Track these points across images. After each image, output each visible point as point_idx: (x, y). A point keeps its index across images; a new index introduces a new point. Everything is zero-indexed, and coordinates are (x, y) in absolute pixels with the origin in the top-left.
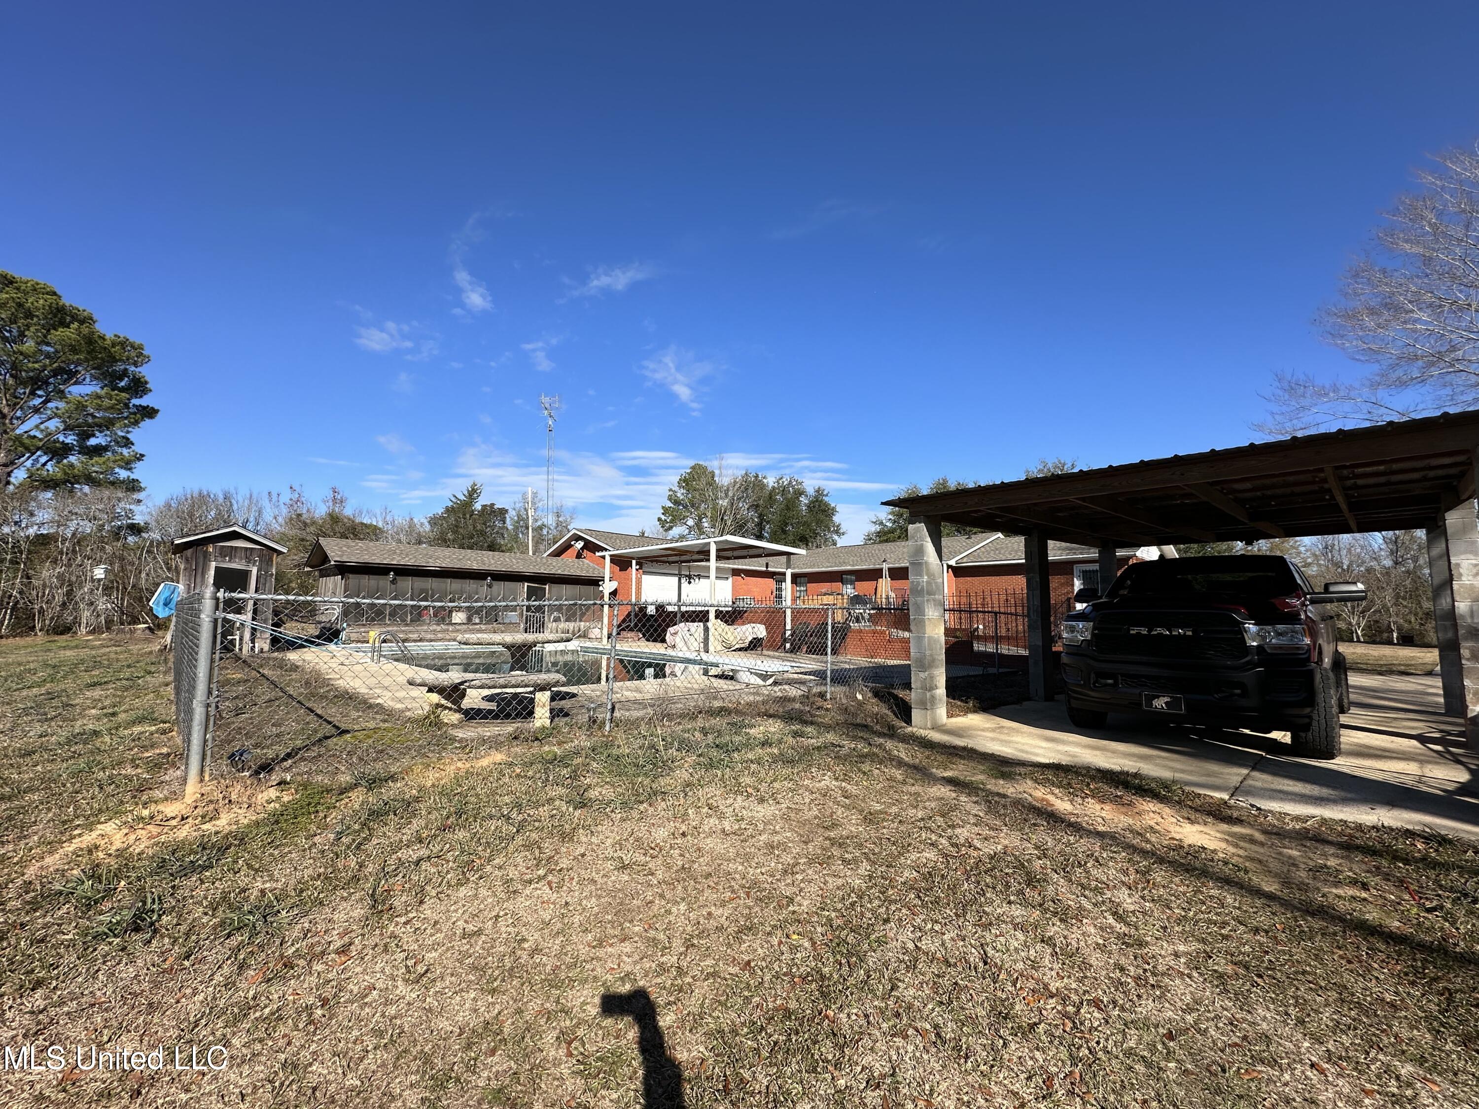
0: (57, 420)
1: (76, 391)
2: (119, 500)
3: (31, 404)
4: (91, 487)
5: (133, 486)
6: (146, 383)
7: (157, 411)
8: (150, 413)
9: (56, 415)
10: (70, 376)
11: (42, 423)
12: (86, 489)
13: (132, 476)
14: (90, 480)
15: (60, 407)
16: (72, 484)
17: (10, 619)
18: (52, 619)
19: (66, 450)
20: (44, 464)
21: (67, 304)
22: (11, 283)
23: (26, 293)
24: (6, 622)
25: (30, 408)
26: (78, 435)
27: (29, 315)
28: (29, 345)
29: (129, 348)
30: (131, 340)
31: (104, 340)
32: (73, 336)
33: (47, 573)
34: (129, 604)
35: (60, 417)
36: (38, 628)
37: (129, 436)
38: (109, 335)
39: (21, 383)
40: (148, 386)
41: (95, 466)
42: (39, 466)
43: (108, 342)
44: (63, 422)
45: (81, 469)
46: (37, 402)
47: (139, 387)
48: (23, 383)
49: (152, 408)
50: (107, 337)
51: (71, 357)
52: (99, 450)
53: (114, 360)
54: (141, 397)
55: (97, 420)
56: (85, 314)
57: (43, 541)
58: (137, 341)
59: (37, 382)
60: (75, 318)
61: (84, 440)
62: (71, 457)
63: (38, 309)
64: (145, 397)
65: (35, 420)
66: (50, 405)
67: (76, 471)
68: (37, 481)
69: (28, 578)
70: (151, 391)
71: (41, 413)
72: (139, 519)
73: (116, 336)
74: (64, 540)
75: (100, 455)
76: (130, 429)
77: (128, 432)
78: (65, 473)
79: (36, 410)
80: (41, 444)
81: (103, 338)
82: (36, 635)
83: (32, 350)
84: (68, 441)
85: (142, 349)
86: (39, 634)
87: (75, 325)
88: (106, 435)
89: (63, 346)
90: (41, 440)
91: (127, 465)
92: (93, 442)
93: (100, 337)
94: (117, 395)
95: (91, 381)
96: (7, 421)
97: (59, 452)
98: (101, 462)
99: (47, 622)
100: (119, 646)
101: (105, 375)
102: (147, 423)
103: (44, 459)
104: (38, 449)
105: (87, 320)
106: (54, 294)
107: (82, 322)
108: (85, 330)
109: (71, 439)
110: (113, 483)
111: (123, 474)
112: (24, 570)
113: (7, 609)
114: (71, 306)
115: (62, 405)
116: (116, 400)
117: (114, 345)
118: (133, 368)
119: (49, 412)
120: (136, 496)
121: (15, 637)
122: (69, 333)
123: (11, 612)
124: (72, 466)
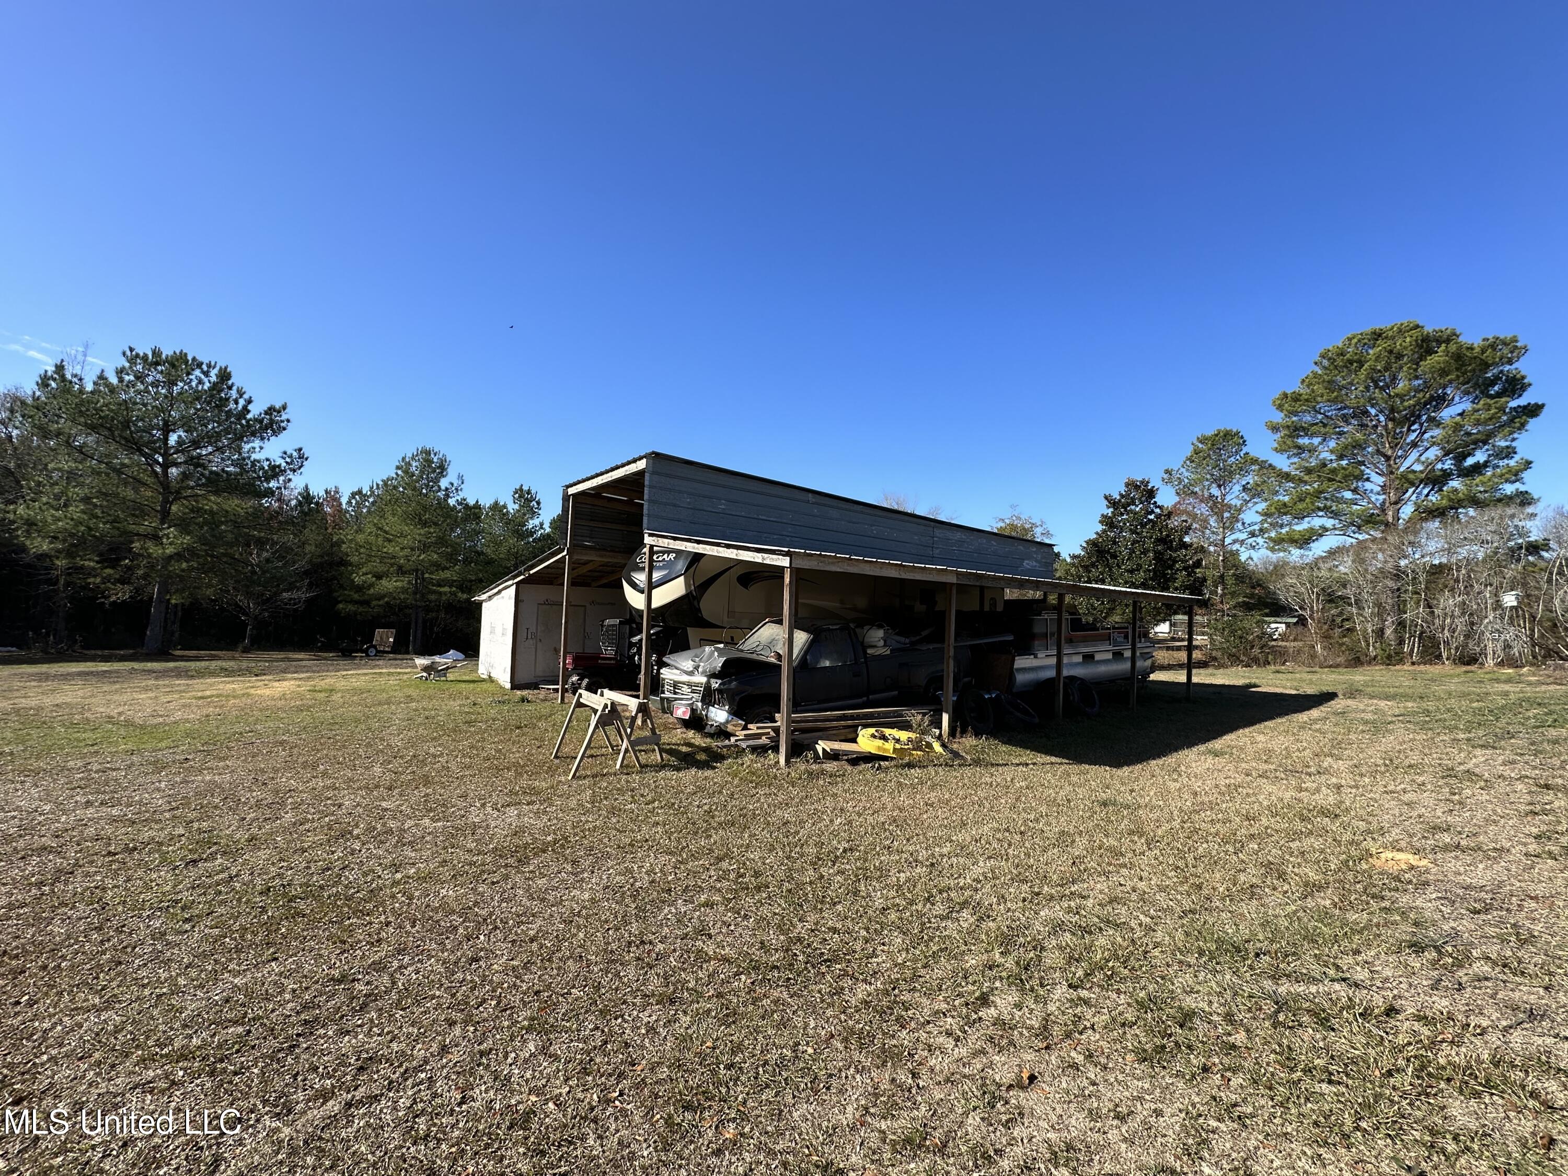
0: (1436, 448)
1: (1448, 414)
2: (1512, 517)
3: (1408, 440)
4: (1475, 510)
5: (1524, 499)
6: (1523, 378)
7: (1543, 406)
8: (1534, 410)
9: (1434, 444)
10: (1441, 401)
11: (1421, 455)
12: (1471, 512)
13: (1522, 488)
14: (1475, 502)
15: (1435, 434)
16: (1457, 509)
17: (1419, 647)
18: (1457, 648)
19: (1446, 476)
20: (1427, 495)
21: (1430, 331)
22: (1380, 335)
23: (1393, 338)
24: (1416, 650)
25: (1408, 444)
26: (1454, 458)
27: (1399, 356)
28: (1402, 385)
29: (1500, 347)
30: (1502, 337)
31: (1472, 349)
32: (1441, 359)
33: (1448, 602)
34: (1542, 636)
35: (1439, 444)
36: (1445, 655)
37: (1514, 444)
38: (1477, 342)
39: (1398, 424)
40: (1526, 381)
41: (1478, 484)
42: (1423, 498)
43: (1477, 350)
44: (1441, 448)
45: (1466, 492)
46: (1412, 436)
47: (1516, 385)
48: (1400, 423)
49: (1536, 404)
50: (1476, 345)
51: (1442, 381)
52: (1477, 469)
53: (1486, 366)
54: (1520, 396)
55: (1473, 437)
56: (1449, 332)
57: (1437, 571)
58: (1509, 336)
59: (1412, 417)
60: (1439, 342)
61: (1461, 462)
62: (1450, 482)
63: (1405, 348)
64: (1525, 394)
65: (1414, 455)
66: (1426, 436)
67: (1460, 495)
68: (1423, 512)
69: (1430, 607)
70: (1530, 385)
71: (1419, 446)
72: (1535, 536)
73: (1484, 340)
74: (1459, 569)
75: (1480, 474)
76: (1516, 435)
77: (1514, 440)
78: (1450, 500)
79: (1414, 445)
80: (1423, 476)
81: (1471, 348)
82: (1444, 663)
83: (1406, 388)
84: (1446, 467)
85: (1516, 341)
86: (1447, 663)
87: (1443, 346)
88: (1487, 450)
89: (1433, 373)
90: (1422, 472)
91: (1515, 475)
92: (1470, 461)
93: (1468, 348)
94: (1496, 402)
95: (1461, 398)
96: (1392, 462)
97: (1437, 480)
98: (1485, 480)
99: (1453, 651)
100: (1560, 684)
101: (1476, 386)
102: (1533, 423)
103: (1426, 491)
104: (1421, 482)
105: (1449, 338)
106: (1417, 327)
107: (1448, 341)
108: (1453, 348)
109: (1448, 464)
110: (1500, 500)
111: (1509, 489)
112: (1426, 600)
113: (1415, 637)
114: (1434, 331)
115: (1436, 432)
116: (1496, 408)
117: (1483, 351)
118: (1507, 368)
119: (1425, 443)
120: (1530, 510)
121: (1425, 664)
122: (1438, 358)
123: (1419, 641)
124: (1456, 491)
